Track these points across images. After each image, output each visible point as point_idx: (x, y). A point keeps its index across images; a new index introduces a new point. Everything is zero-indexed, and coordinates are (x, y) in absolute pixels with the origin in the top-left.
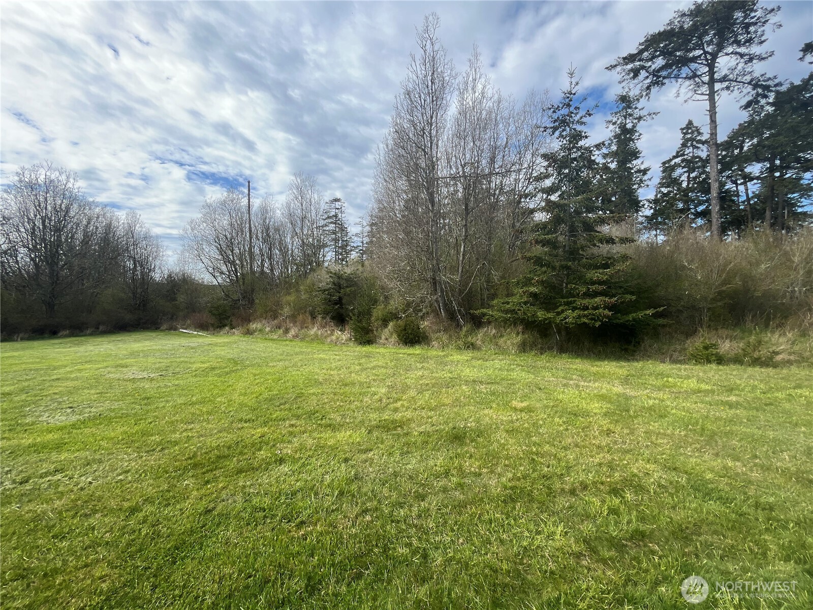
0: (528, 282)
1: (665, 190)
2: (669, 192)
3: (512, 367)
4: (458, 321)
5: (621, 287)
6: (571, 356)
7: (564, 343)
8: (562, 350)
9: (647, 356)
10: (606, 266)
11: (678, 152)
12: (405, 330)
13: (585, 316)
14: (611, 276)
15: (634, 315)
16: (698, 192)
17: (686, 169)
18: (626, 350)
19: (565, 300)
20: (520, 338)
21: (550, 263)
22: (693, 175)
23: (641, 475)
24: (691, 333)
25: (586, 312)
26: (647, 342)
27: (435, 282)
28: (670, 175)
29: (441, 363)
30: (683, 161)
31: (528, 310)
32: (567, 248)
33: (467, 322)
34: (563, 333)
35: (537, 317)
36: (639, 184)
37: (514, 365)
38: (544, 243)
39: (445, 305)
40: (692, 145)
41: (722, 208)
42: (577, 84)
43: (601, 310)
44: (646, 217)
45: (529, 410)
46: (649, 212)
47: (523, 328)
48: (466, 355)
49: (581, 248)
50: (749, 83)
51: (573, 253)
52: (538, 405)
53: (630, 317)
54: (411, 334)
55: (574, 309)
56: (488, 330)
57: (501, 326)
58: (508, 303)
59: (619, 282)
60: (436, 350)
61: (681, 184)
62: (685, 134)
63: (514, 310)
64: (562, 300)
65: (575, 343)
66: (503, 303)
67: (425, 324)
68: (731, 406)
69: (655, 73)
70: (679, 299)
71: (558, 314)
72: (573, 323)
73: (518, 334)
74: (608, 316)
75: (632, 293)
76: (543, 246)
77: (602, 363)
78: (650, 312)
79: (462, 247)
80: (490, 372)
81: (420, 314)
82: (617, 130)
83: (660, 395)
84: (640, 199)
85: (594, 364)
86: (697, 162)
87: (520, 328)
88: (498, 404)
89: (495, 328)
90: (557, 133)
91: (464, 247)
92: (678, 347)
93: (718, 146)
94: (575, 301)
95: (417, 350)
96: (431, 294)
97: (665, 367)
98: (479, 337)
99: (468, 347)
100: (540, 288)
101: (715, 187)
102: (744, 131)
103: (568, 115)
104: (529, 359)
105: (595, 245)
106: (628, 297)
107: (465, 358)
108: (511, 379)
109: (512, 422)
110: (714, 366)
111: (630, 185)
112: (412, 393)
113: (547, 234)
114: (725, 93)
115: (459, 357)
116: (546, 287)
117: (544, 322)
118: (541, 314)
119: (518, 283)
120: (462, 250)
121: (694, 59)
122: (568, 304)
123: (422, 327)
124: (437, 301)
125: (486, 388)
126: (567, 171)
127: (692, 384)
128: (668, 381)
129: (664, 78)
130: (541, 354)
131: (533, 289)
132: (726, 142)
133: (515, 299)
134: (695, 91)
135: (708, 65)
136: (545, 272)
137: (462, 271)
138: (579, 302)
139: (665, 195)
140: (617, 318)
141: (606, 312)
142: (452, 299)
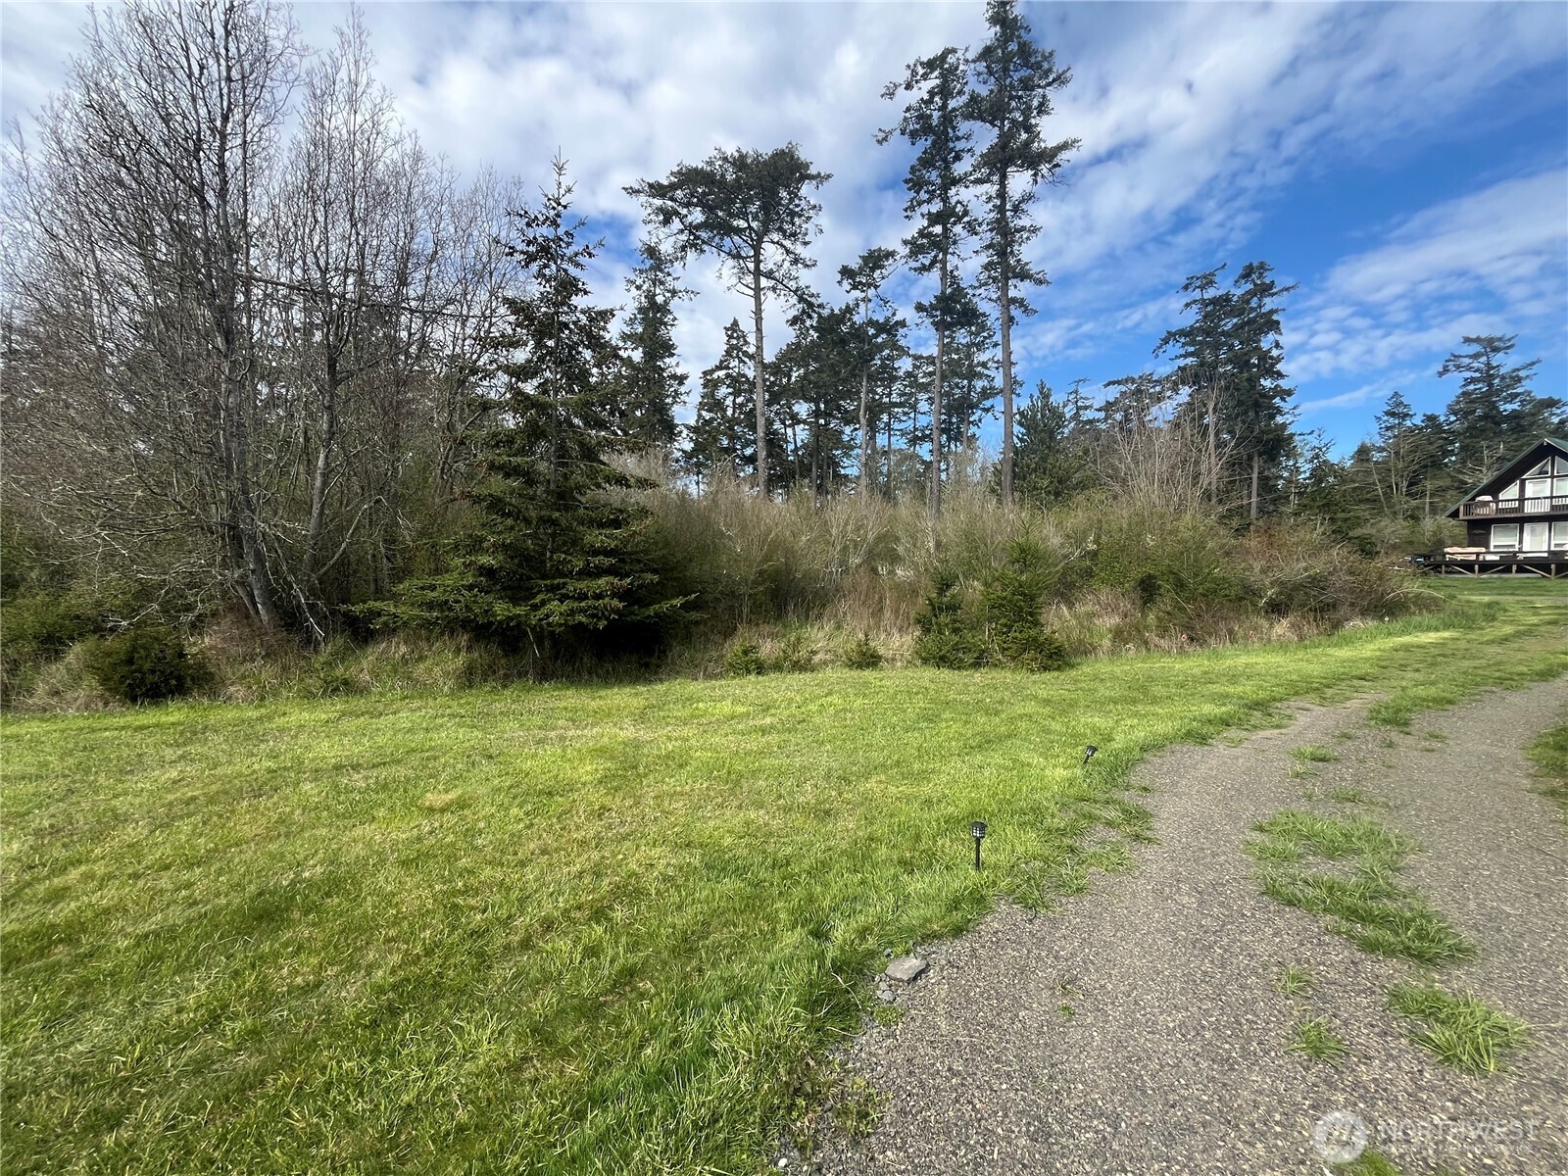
0: (476, 545)
1: (707, 415)
2: (712, 419)
3: (439, 721)
4: (309, 631)
5: (639, 561)
6: (559, 685)
7: (548, 662)
8: (544, 675)
9: (675, 673)
10: (616, 524)
11: (721, 362)
12: (130, 661)
13: (582, 611)
14: (625, 542)
15: (657, 606)
16: (744, 427)
17: (730, 390)
18: (647, 665)
19: (548, 582)
20: (461, 661)
21: (520, 512)
22: (739, 400)
23: (642, 870)
24: (729, 633)
25: (583, 604)
26: (677, 649)
27: (235, 537)
28: (713, 395)
29: (247, 738)
30: (728, 376)
31: (475, 602)
32: (552, 486)
33: (335, 631)
34: (547, 644)
35: (494, 615)
36: (674, 397)
37: (443, 716)
38: (510, 472)
39: (269, 592)
40: (738, 356)
41: (769, 455)
42: (569, 190)
43: (607, 600)
44: (684, 451)
45: (462, 804)
46: (688, 446)
47: (470, 640)
48: (328, 710)
49: (576, 488)
50: (795, 292)
51: (564, 497)
52: (482, 790)
53: (651, 611)
54: (153, 672)
55: (563, 599)
56: (389, 647)
57: (420, 637)
58: (433, 588)
59: (637, 552)
60: (237, 706)
61: (725, 410)
62: (730, 337)
63: (447, 602)
64: (542, 583)
65: (567, 662)
66: (422, 588)
67: (201, 645)
68: (764, 731)
69: (692, 229)
70: (716, 581)
71: (535, 608)
72: (561, 625)
73: (458, 650)
74: (619, 609)
75: (655, 571)
76: (507, 475)
77: (609, 692)
78: (678, 602)
79: (322, 456)
80: (380, 740)
81: (188, 618)
82: (643, 299)
83: (686, 731)
84: (676, 422)
85: (597, 695)
86: (743, 383)
87: (464, 639)
88: (392, 809)
89: (405, 643)
90: (534, 267)
91: (327, 457)
92: (715, 654)
93: (765, 367)
94: (565, 584)
95: (174, 713)
96: (224, 565)
97: (696, 687)
98: (365, 664)
99: (336, 689)
100: (501, 558)
101: (761, 422)
102: (793, 355)
103: (553, 241)
104: (477, 700)
105: (599, 486)
106: (649, 577)
107: (323, 716)
108: (431, 748)
109: (419, 839)
110: (752, 677)
111: (662, 396)
112: (130, 833)
113: (515, 455)
114: (770, 294)
115: (306, 715)
116: (512, 558)
117: (508, 624)
118: (501, 609)
119: (456, 547)
120: (321, 463)
121: (738, 231)
122: (553, 589)
123: (195, 650)
124: (242, 582)
125: (367, 778)
126: (551, 343)
127: (726, 707)
128: (697, 708)
129: (703, 242)
130: (505, 687)
131: (485, 560)
132: (774, 363)
133: (449, 580)
134: (740, 278)
135: (753, 247)
136: (512, 528)
137: (321, 513)
138: (573, 586)
139: (707, 422)
140: (633, 613)
141: (616, 603)
142: (291, 578)
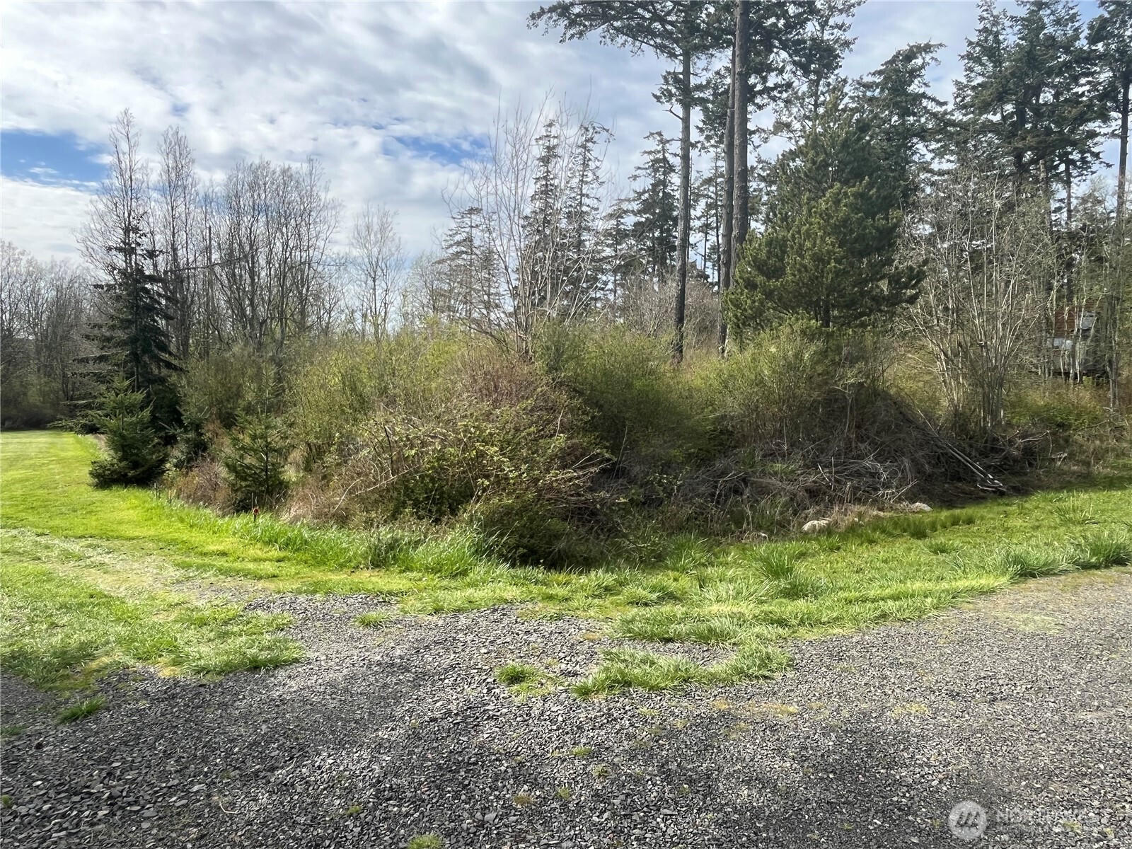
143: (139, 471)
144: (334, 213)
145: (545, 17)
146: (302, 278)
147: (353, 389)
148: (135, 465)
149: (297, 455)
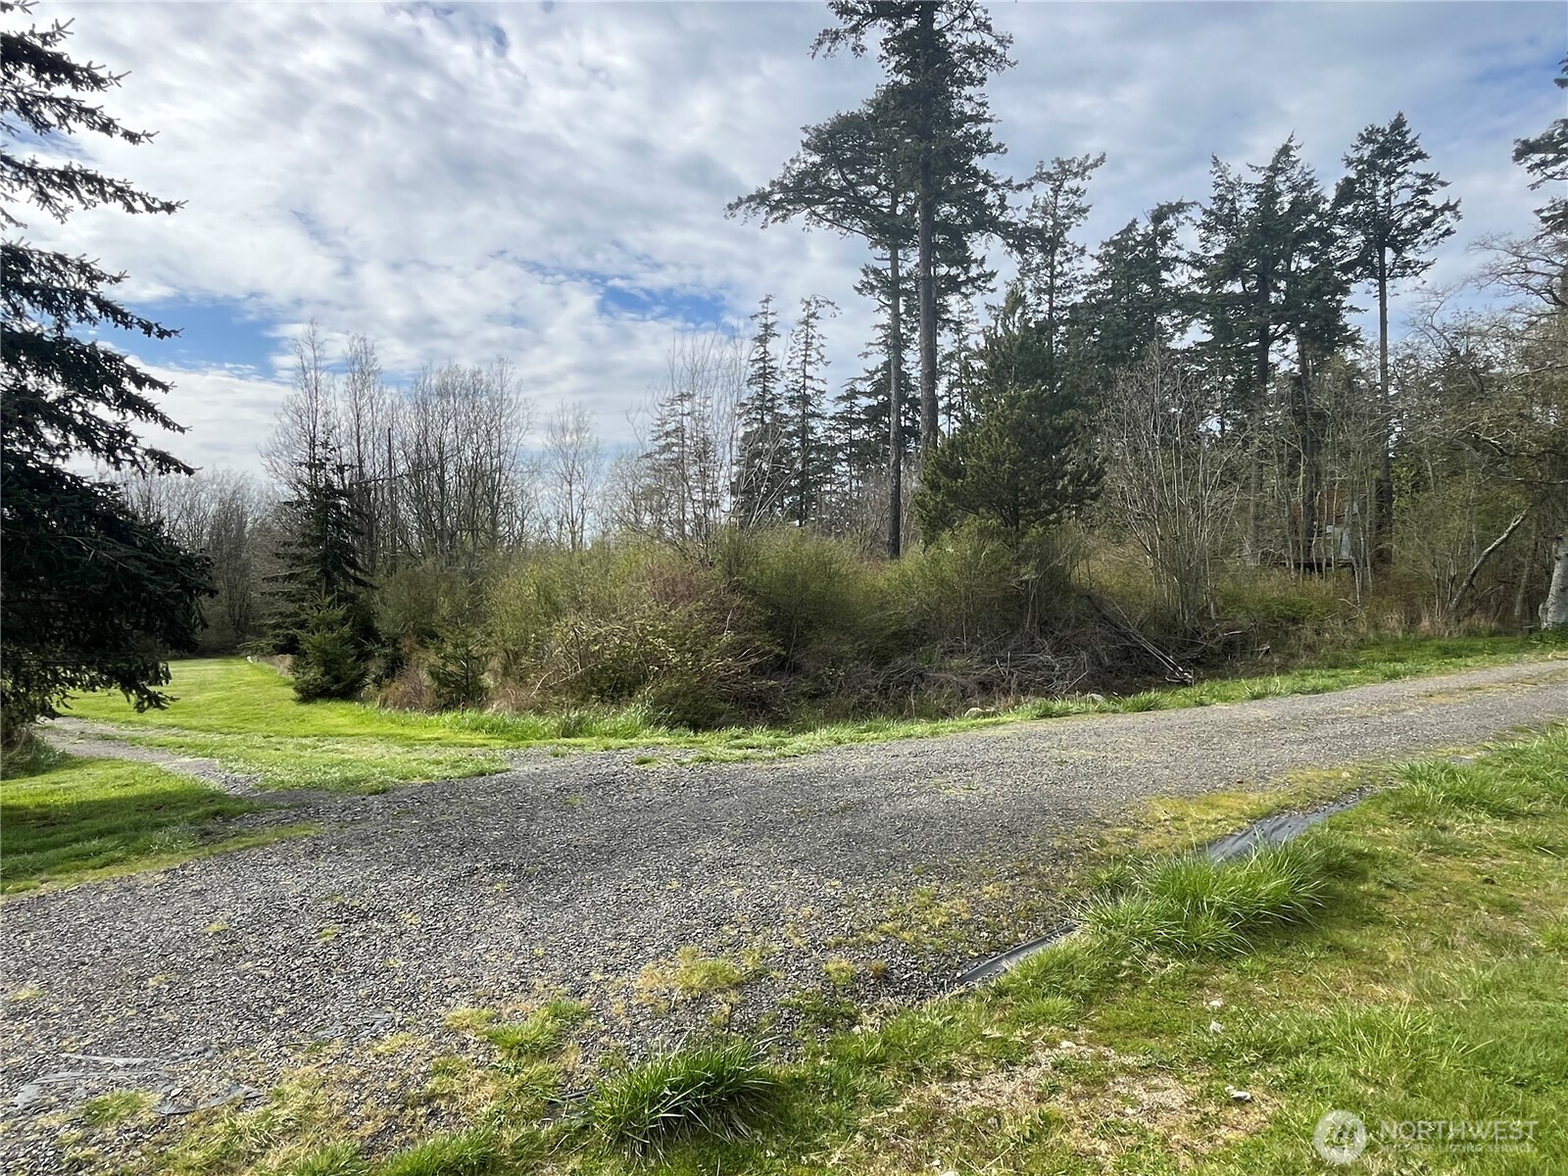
143: (341, 685)
144: (526, 413)
145: (743, 207)
146: (493, 485)
147: (548, 599)
148: (337, 680)
149: (495, 663)
